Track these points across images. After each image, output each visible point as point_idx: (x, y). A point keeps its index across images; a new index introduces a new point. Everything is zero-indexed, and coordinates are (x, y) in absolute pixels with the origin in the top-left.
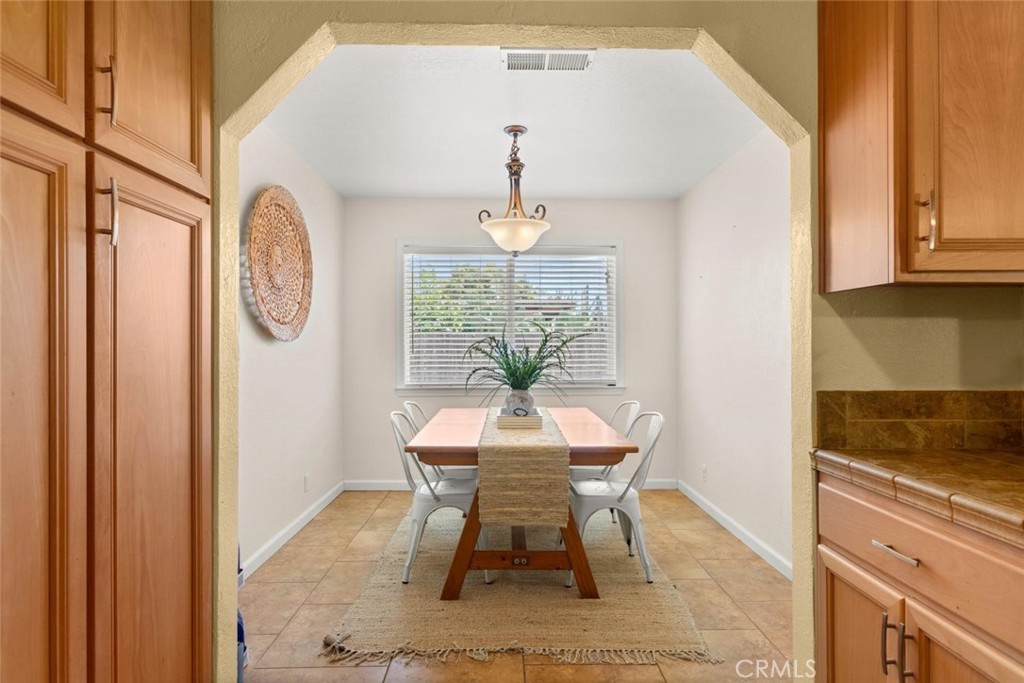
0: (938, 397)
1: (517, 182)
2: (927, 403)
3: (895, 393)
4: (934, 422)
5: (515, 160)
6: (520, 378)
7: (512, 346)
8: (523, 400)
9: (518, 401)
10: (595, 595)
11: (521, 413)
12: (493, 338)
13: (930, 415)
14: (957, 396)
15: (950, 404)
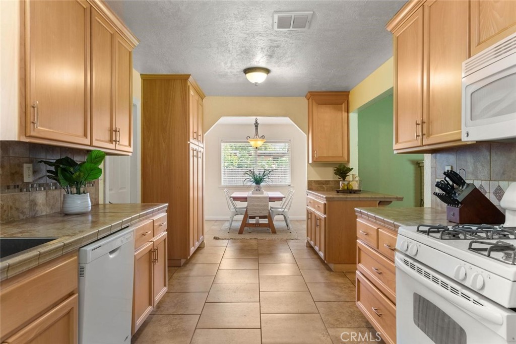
0: (329, 181)
1: (257, 128)
2: (327, 182)
3: (321, 181)
4: (328, 186)
5: (257, 122)
6: (258, 181)
7: (257, 173)
8: (258, 187)
9: (257, 188)
10: (276, 233)
11: (258, 190)
12: (250, 171)
13: (327, 184)
14: (332, 181)
15: (331, 182)
